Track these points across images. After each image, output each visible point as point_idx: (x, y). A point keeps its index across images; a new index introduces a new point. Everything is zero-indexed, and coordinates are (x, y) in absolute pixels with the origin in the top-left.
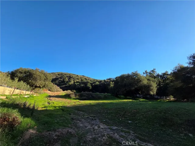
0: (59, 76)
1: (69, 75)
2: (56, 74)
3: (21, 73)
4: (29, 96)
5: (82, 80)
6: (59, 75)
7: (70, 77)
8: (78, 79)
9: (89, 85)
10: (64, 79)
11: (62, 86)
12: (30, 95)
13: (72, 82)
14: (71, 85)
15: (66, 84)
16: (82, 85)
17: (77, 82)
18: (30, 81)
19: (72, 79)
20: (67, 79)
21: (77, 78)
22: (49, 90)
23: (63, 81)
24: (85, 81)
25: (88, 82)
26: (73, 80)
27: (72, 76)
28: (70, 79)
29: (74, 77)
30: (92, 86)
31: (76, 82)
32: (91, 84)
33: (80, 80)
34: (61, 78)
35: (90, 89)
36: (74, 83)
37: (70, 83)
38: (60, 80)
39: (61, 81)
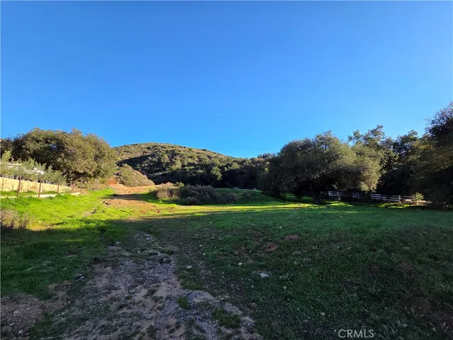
0: (149, 152)
1: (171, 149)
2: (143, 146)
3: (38, 141)
4: (53, 196)
5: (200, 160)
6: (148, 148)
7: (173, 154)
8: (191, 157)
9: (216, 172)
10: (159, 159)
11: (156, 174)
12: (57, 193)
13: (178, 165)
14: (175, 171)
15: (164, 169)
16: (201, 171)
17: (190, 164)
18: (59, 160)
19: (178, 158)
20: (166, 158)
21: (189, 155)
22: (123, 183)
23: (159, 163)
24: (207, 161)
25: (214, 165)
26: (181, 161)
27: (176, 152)
28: (172, 157)
29: (182, 152)
30: (223, 173)
31: (186, 164)
32: (222, 168)
33: (197, 159)
34: (153, 156)
35: (219, 179)
36: (183, 166)
37: (174, 168)
38: (151, 161)
39: (153, 162)
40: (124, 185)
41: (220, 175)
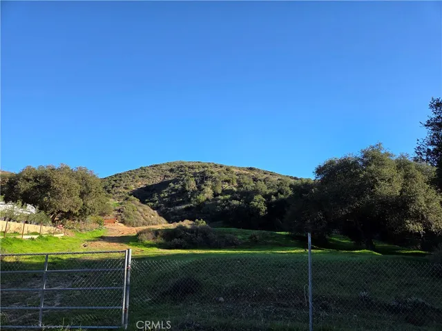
0: (173, 176)
1: (202, 170)
2: (164, 168)
5: (240, 185)
6: (171, 170)
7: (203, 178)
8: (228, 181)
9: (259, 203)
10: (184, 186)
11: (178, 208)
13: (208, 193)
14: (203, 203)
15: (189, 201)
16: (237, 202)
17: (225, 192)
19: (209, 183)
20: (192, 185)
21: (226, 177)
22: (123, 222)
23: (183, 191)
24: (250, 186)
25: (257, 192)
26: (213, 188)
27: (208, 174)
28: (202, 182)
29: (216, 174)
30: (268, 204)
31: (220, 191)
32: (268, 197)
33: (236, 184)
34: (175, 181)
35: (262, 214)
36: (216, 195)
37: (202, 198)
38: (173, 189)
39: (177, 190)
40: (125, 224)
41: (264, 208)
